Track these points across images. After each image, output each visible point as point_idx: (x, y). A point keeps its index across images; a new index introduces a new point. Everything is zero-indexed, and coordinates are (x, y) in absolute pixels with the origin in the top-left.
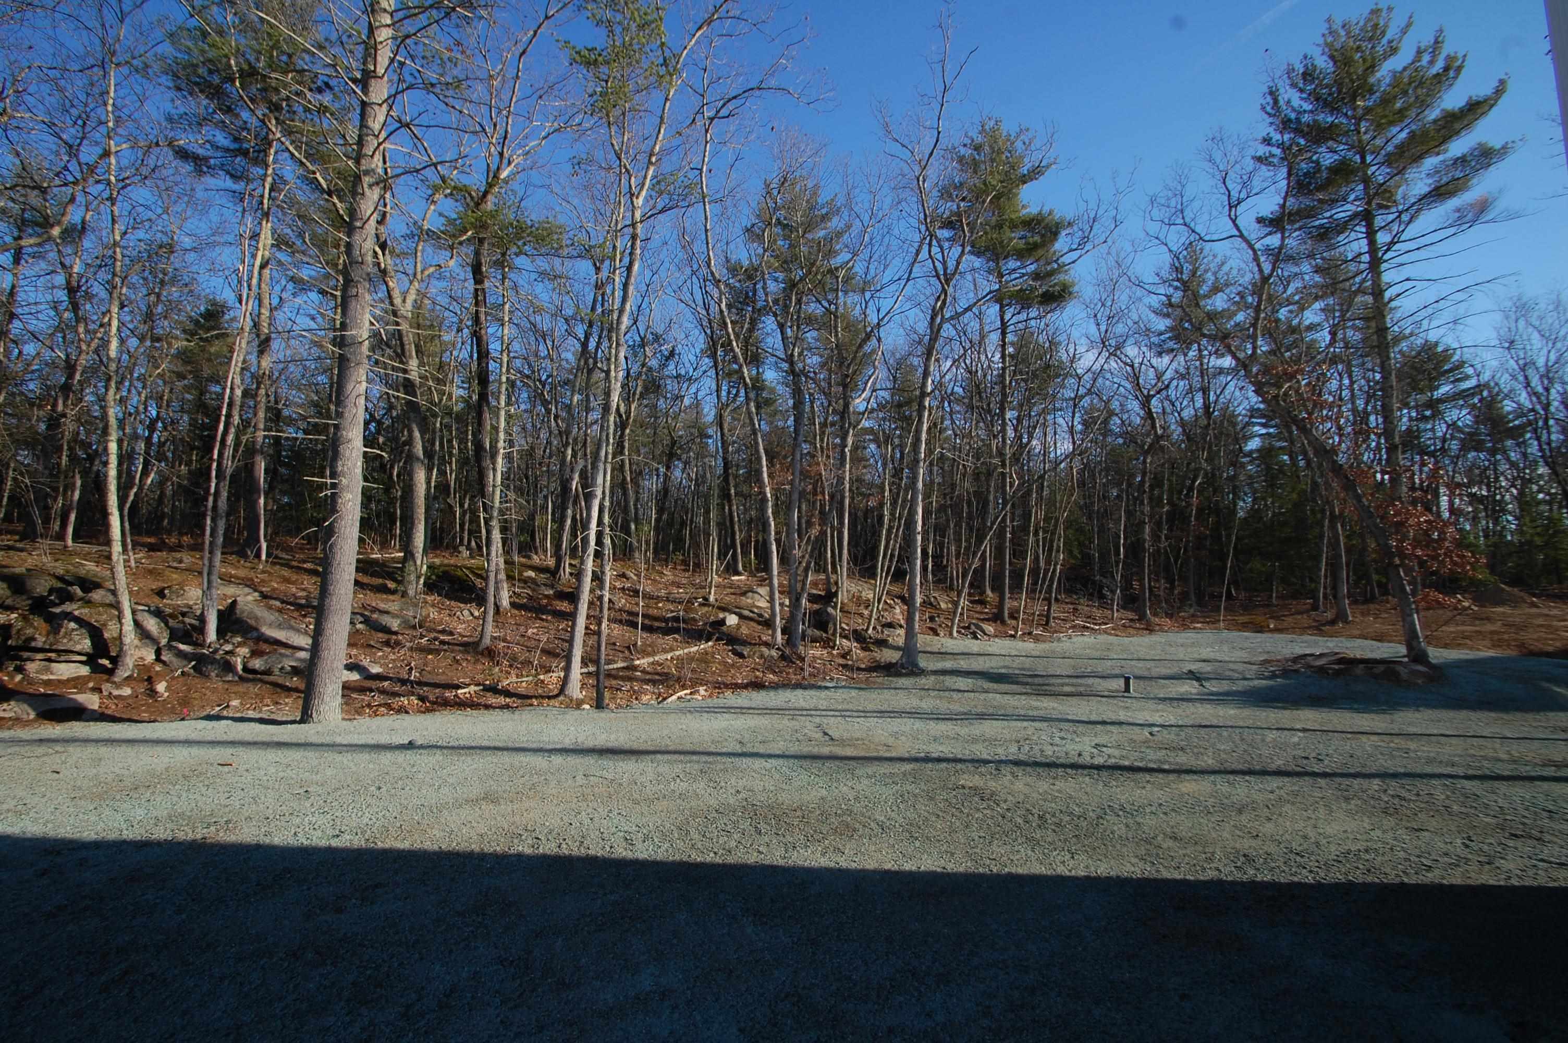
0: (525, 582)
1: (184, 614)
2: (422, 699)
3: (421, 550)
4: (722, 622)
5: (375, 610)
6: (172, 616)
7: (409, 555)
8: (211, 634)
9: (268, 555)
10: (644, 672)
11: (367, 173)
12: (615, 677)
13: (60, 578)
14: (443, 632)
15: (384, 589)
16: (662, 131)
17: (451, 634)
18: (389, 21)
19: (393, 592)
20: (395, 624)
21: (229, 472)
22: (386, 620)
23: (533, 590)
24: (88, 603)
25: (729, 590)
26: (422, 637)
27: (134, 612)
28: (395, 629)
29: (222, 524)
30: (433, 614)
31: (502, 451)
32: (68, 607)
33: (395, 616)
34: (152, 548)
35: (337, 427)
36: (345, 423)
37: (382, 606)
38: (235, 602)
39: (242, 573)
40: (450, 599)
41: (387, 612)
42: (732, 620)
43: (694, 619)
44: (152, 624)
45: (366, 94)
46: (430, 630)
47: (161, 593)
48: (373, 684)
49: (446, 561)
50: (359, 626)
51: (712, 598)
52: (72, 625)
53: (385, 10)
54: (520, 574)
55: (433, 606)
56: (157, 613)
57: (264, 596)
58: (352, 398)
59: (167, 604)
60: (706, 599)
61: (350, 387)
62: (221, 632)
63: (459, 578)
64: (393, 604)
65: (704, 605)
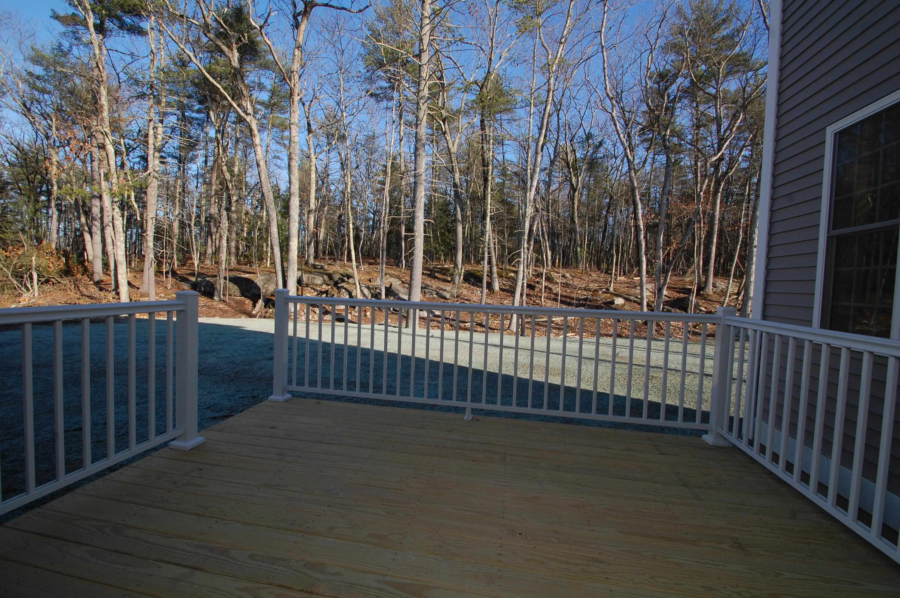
0: (509, 279)
1: (376, 288)
2: (451, 326)
3: (461, 263)
4: (613, 302)
5: (441, 289)
6: (372, 289)
7: (456, 265)
8: (383, 296)
9: (406, 266)
10: (557, 324)
11: (421, 98)
12: (540, 325)
13: (342, 275)
14: (467, 300)
15: (445, 281)
16: (568, 21)
17: (470, 301)
18: (428, 22)
19: (449, 282)
20: (448, 296)
21: (386, 232)
22: (445, 294)
23: (512, 283)
24: (348, 283)
25: (626, 285)
26: (457, 301)
27: (360, 287)
28: (448, 297)
29: (385, 253)
30: (465, 292)
31: (489, 214)
32: (343, 284)
33: (448, 292)
34: (370, 264)
35: (414, 212)
36: (417, 210)
37: (444, 288)
38: (391, 284)
39: (396, 273)
40: (473, 286)
41: (445, 290)
42: (619, 301)
43: (596, 300)
44: (366, 291)
45: (420, 61)
46: (461, 299)
47: (370, 281)
48: (435, 319)
49: (474, 269)
50: (435, 296)
51: (611, 289)
52: (344, 291)
53: (426, 17)
54: (507, 274)
55: (465, 288)
56: (368, 288)
57: (403, 282)
58: (419, 199)
59: (371, 285)
60: (607, 289)
61: (418, 194)
62: (387, 295)
63: (478, 276)
64: (448, 287)
65: (605, 293)
